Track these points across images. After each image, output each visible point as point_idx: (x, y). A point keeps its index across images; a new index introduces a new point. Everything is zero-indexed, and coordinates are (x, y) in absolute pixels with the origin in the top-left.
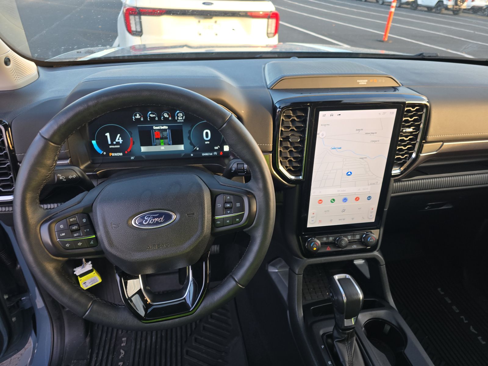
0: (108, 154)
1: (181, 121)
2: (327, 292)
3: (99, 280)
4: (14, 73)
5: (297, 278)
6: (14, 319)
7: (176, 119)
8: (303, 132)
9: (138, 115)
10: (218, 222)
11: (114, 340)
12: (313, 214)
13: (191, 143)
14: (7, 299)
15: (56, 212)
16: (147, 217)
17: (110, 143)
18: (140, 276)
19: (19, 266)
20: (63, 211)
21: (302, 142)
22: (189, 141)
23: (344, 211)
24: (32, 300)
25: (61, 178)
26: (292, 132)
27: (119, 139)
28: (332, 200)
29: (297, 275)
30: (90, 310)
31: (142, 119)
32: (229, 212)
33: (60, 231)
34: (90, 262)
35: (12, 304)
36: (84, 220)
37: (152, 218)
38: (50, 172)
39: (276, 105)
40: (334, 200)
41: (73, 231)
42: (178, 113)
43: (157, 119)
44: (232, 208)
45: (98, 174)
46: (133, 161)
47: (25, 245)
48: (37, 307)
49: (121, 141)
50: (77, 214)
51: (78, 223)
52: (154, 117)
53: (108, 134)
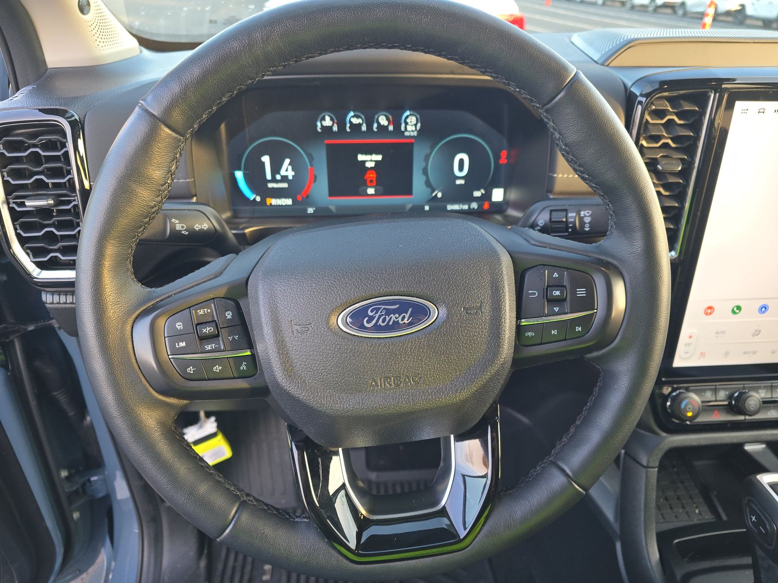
0: (263, 201)
1: (412, 134)
2: (697, 507)
3: (227, 453)
4: (95, 31)
5: (644, 475)
6: (76, 515)
7: (403, 129)
8: (690, 150)
9: (327, 118)
10: (530, 334)
11: (248, 568)
12: (691, 337)
13: (428, 183)
14: (66, 478)
15: (167, 293)
16: (372, 311)
17: (269, 176)
18: (340, 450)
19: (88, 419)
20: (183, 291)
21: (685, 174)
22: (424, 178)
23: (757, 333)
24: (108, 483)
25: (178, 227)
26: (663, 150)
27: (287, 170)
28: (735, 309)
29: (644, 470)
30: (234, 525)
31: (335, 128)
32: (556, 309)
33: (176, 336)
34: (213, 419)
35: (74, 488)
36: (229, 315)
37: (383, 313)
38: (159, 198)
39: (633, 89)
40: (739, 308)
41: (204, 339)
42: (407, 117)
43: (364, 128)
44: (565, 300)
45: (248, 235)
46: (310, 215)
47: (98, 365)
48: (116, 496)
49: (290, 174)
50: (214, 299)
51: (215, 321)
52: (360, 125)
53: (266, 159)
